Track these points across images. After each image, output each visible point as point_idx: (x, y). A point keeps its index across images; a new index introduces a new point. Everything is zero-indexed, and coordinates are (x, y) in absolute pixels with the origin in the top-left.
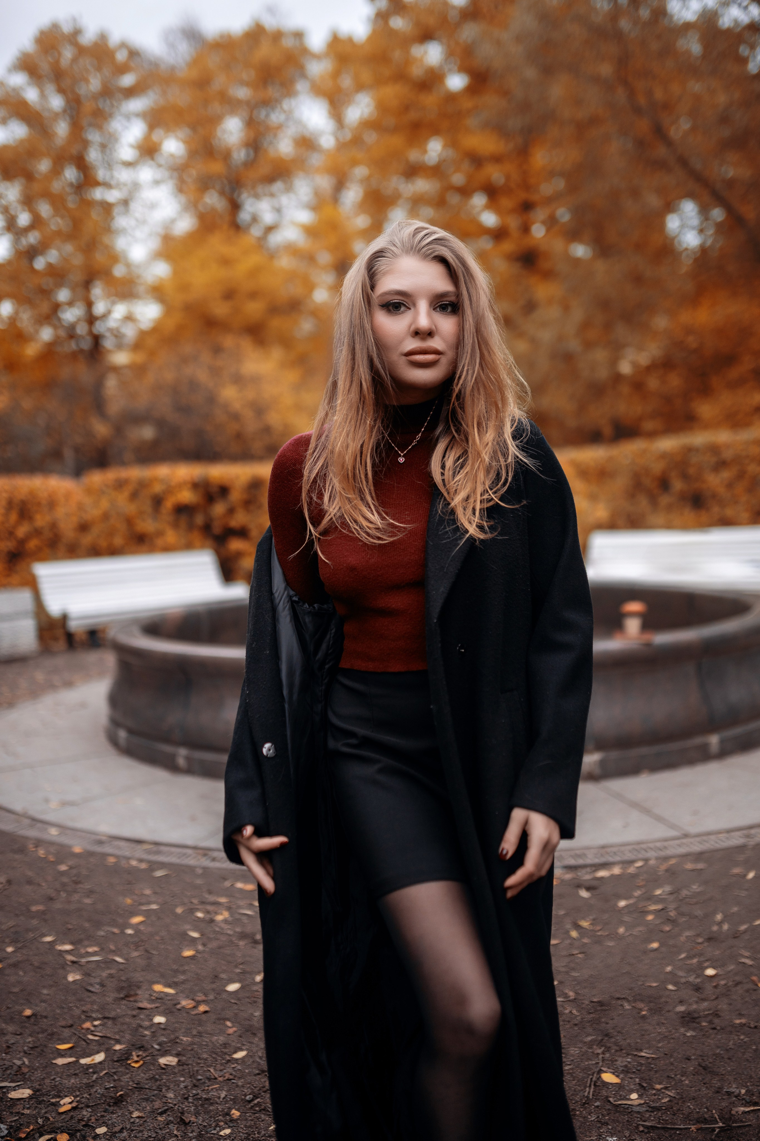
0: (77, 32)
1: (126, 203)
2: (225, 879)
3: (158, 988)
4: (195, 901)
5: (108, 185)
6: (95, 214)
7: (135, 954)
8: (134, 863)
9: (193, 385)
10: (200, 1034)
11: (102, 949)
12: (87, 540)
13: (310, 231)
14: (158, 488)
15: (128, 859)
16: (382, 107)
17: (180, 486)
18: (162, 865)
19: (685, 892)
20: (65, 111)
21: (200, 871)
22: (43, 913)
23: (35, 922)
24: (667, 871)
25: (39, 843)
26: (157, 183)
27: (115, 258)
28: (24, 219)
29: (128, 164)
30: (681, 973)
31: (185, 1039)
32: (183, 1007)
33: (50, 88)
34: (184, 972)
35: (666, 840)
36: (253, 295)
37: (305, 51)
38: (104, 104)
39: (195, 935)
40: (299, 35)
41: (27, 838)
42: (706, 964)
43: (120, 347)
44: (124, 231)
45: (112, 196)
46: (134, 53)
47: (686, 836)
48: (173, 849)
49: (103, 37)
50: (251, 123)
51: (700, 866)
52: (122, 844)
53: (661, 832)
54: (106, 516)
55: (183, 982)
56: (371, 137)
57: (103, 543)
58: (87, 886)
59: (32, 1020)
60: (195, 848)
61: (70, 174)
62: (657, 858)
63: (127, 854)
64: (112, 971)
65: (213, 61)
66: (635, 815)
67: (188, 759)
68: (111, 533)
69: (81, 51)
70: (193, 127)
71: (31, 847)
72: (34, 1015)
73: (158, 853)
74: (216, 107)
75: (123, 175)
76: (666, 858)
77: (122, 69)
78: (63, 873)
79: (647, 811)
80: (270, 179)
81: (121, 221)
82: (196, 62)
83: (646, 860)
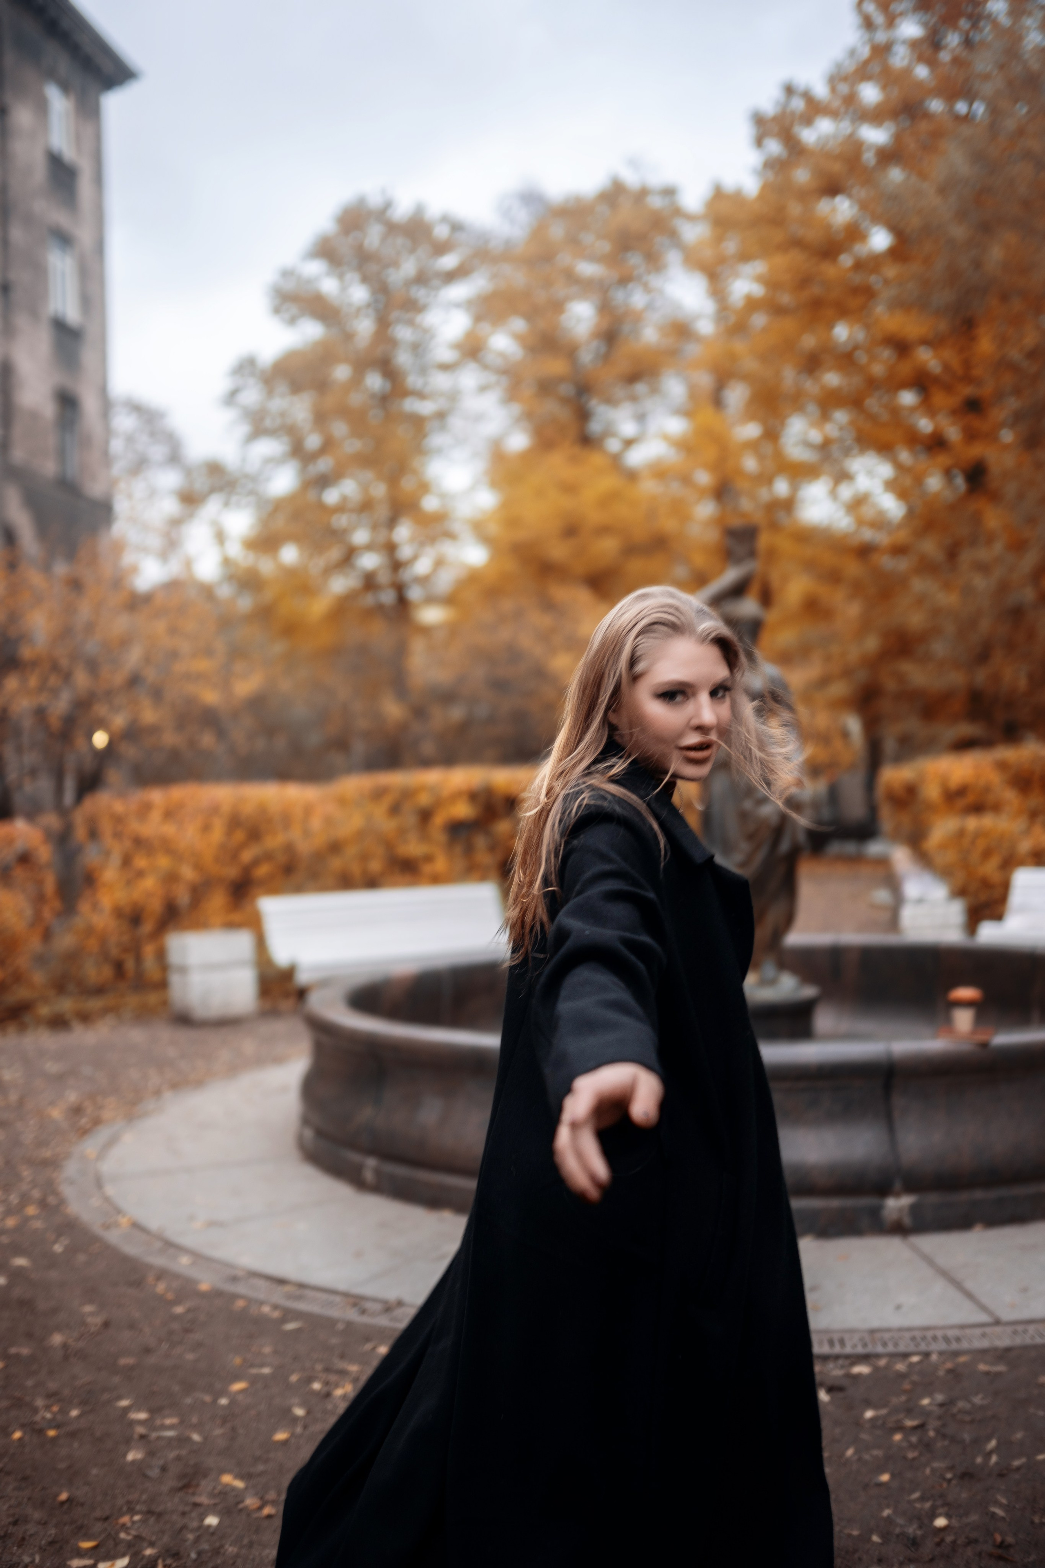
0: (388, 205)
1: (441, 416)
2: (367, 1339)
3: (227, 1479)
4: (319, 1367)
5: (421, 395)
6: (402, 432)
7: (218, 1432)
8: (266, 1309)
9: (514, 654)
10: (251, 1545)
11: (182, 1422)
12: (336, 863)
13: (684, 445)
14: (424, 799)
15: (261, 1303)
16: (771, 283)
17: (455, 796)
18: (298, 1315)
19: (961, 1404)
20: (368, 305)
21: (340, 1326)
22: (132, 1368)
23: (116, 1379)
24: (950, 1371)
25: (162, 1274)
26: (483, 389)
27: (425, 487)
28: (313, 441)
29: (445, 367)
30: (900, 1521)
31: (230, 1549)
32: (246, 1508)
33: (352, 277)
34: (266, 1461)
35: (962, 1327)
36: (604, 530)
37: (678, 212)
38: (420, 293)
39: (299, 1412)
40: (670, 192)
41: (149, 1267)
42: (941, 1510)
43: (431, 600)
44: (439, 451)
45: (425, 408)
46: (457, 227)
47: (997, 1322)
48: (319, 1295)
49: (419, 210)
50: (605, 307)
51: (1001, 1368)
52: (261, 1283)
53: (968, 1314)
54: (360, 835)
55: (261, 1474)
56: (759, 320)
57: (356, 869)
58: (198, 1336)
59: (66, 1507)
60: (346, 1295)
61: (374, 381)
62: (941, 1353)
63: (261, 1296)
64: (184, 1452)
65: (557, 231)
66: (940, 1286)
67: (378, 1172)
68: (364, 857)
69: (392, 228)
70: (530, 316)
71: (150, 1279)
72: (69, 1500)
73: (299, 1298)
74: (560, 290)
75: (441, 381)
76: (956, 1354)
77: (441, 248)
78: (176, 1318)
79: (958, 1285)
80: (633, 378)
81: (436, 440)
82: (538, 232)
83: (927, 1355)
